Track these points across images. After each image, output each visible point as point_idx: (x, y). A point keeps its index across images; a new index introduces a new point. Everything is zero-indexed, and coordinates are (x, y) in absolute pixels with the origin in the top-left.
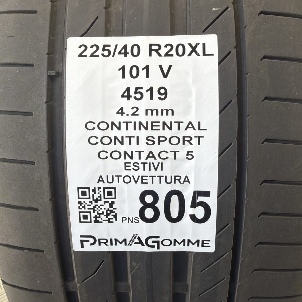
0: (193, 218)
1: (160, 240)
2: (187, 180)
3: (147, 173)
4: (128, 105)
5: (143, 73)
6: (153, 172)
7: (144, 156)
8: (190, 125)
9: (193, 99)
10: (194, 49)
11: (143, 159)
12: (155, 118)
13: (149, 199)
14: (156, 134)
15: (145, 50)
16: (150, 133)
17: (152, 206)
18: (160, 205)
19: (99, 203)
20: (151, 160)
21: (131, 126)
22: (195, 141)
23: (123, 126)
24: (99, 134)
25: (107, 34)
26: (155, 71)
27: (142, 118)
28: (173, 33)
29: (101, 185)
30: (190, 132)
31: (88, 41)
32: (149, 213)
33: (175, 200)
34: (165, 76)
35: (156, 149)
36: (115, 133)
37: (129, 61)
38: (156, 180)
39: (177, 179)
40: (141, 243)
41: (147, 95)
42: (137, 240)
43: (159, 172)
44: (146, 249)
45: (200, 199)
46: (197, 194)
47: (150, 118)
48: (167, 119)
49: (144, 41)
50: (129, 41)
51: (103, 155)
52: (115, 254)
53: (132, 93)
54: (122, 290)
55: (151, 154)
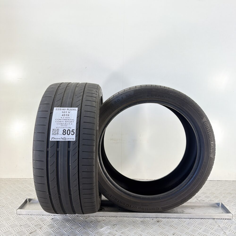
0: (72, 134)
1: (66, 138)
2: (71, 128)
4: (62, 117)
5: (66, 112)
6: (65, 126)
8: (72, 120)
9: (73, 116)
10: (74, 110)
11: (64, 124)
12: (67, 118)
13: (64, 131)
14: (66, 121)
15: (66, 109)
16: (66, 120)
17: (65, 132)
18: (66, 132)
19: (56, 132)
20: (65, 125)
21: (63, 120)
22: (73, 122)
23: (61, 120)
24: (57, 121)
25: (61, 107)
26: (67, 112)
28: (71, 107)
29: (57, 128)
30: (72, 121)
31: (58, 108)
32: (64, 133)
33: (69, 131)
34: (69, 113)
35: (66, 123)
37: (63, 111)
38: (66, 128)
39: (69, 128)
40: (62, 139)
41: (66, 115)
42: (62, 138)
43: (66, 126)
44: (63, 140)
45: (73, 131)
46: (72, 130)
47: (66, 119)
48: (69, 119)
50: (64, 108)
51: (57, 124)
52: (57, 141)
53: (63, 115)
54: (58, 150)
55: (65, 124)
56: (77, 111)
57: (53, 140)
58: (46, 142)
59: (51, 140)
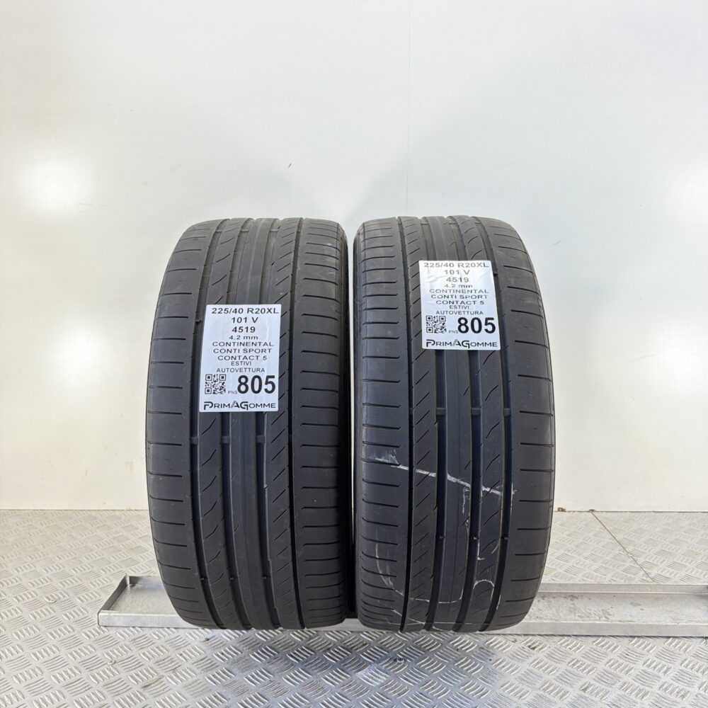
0: (266, 390)
1: (248, 404)
2: (263, 370)
3: (243, 366)
4: (235, 335)
5: (244, 321)
6: (246, 366)
7: (241, 358)
8: (266, 344)
9: (267, 332)
10: (269, 311)
11: (241, 360)
12: (248, 340)
13: (243, 380)
14: (248, 348)
15: (245, 311)
16: (245, 347)
17: (245, 384)
18: (249, 384)
19: (217, 383)
20: (245, 360)
21: (236, 344)
22: (267, 351)
23: (232, 344)
24: (220, 348)
25: (227, 303)
26: (250, 320)
27: (242, 340)
28: (260, 303)
29: (219, 373)
30: (266, 347)
31: (217, 306)
32: (243, 388)
33: (257, 381)
34: (254, 322)
35: (248, 355)
36: (228, 347)
37: (237, 316)
38: (247, 370)
39: (258, 370)
40: (238, 406)
41: (245, 330)
42: (236, 405)
43: (249, 366)
44: (240, 410)
45: (270, 380)
46: (268, 377)
47: (246, 341)
48: (254, 341)
49: (245, 307)
50: (238, 307)
52: (223, 414)
53: (238, 329)
54: (225, 442)
55: (245, 357)
56: (280, 315)
57: (208, 410)
58: (186, 416)
59: (201, 409)
